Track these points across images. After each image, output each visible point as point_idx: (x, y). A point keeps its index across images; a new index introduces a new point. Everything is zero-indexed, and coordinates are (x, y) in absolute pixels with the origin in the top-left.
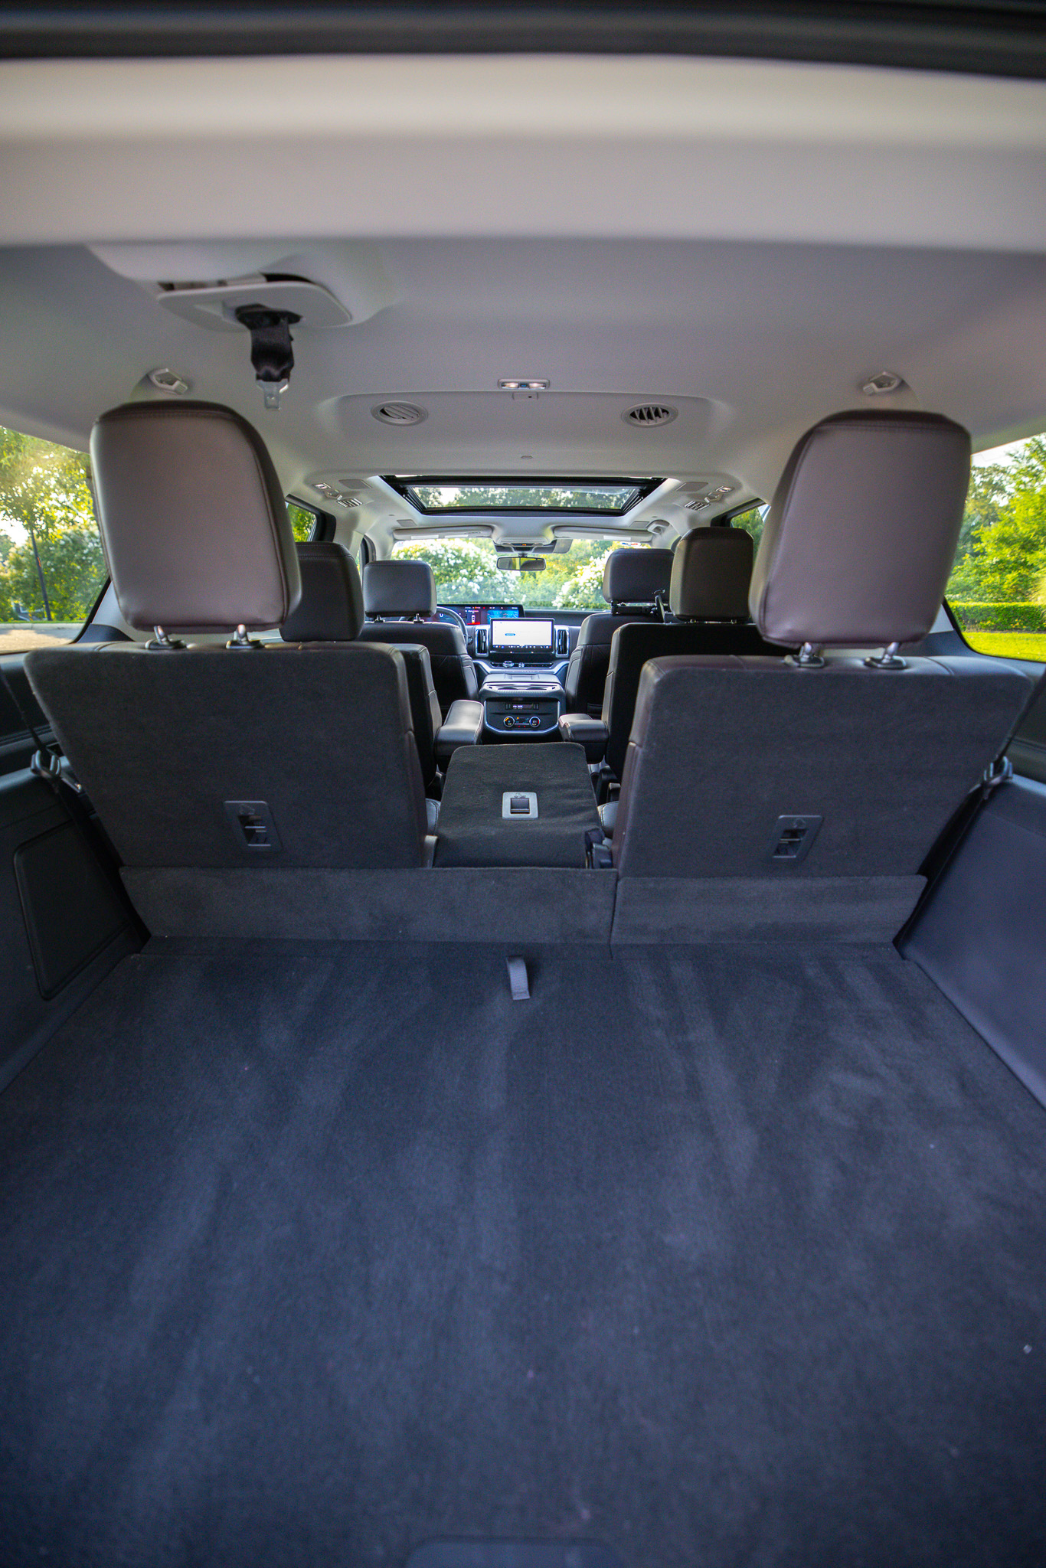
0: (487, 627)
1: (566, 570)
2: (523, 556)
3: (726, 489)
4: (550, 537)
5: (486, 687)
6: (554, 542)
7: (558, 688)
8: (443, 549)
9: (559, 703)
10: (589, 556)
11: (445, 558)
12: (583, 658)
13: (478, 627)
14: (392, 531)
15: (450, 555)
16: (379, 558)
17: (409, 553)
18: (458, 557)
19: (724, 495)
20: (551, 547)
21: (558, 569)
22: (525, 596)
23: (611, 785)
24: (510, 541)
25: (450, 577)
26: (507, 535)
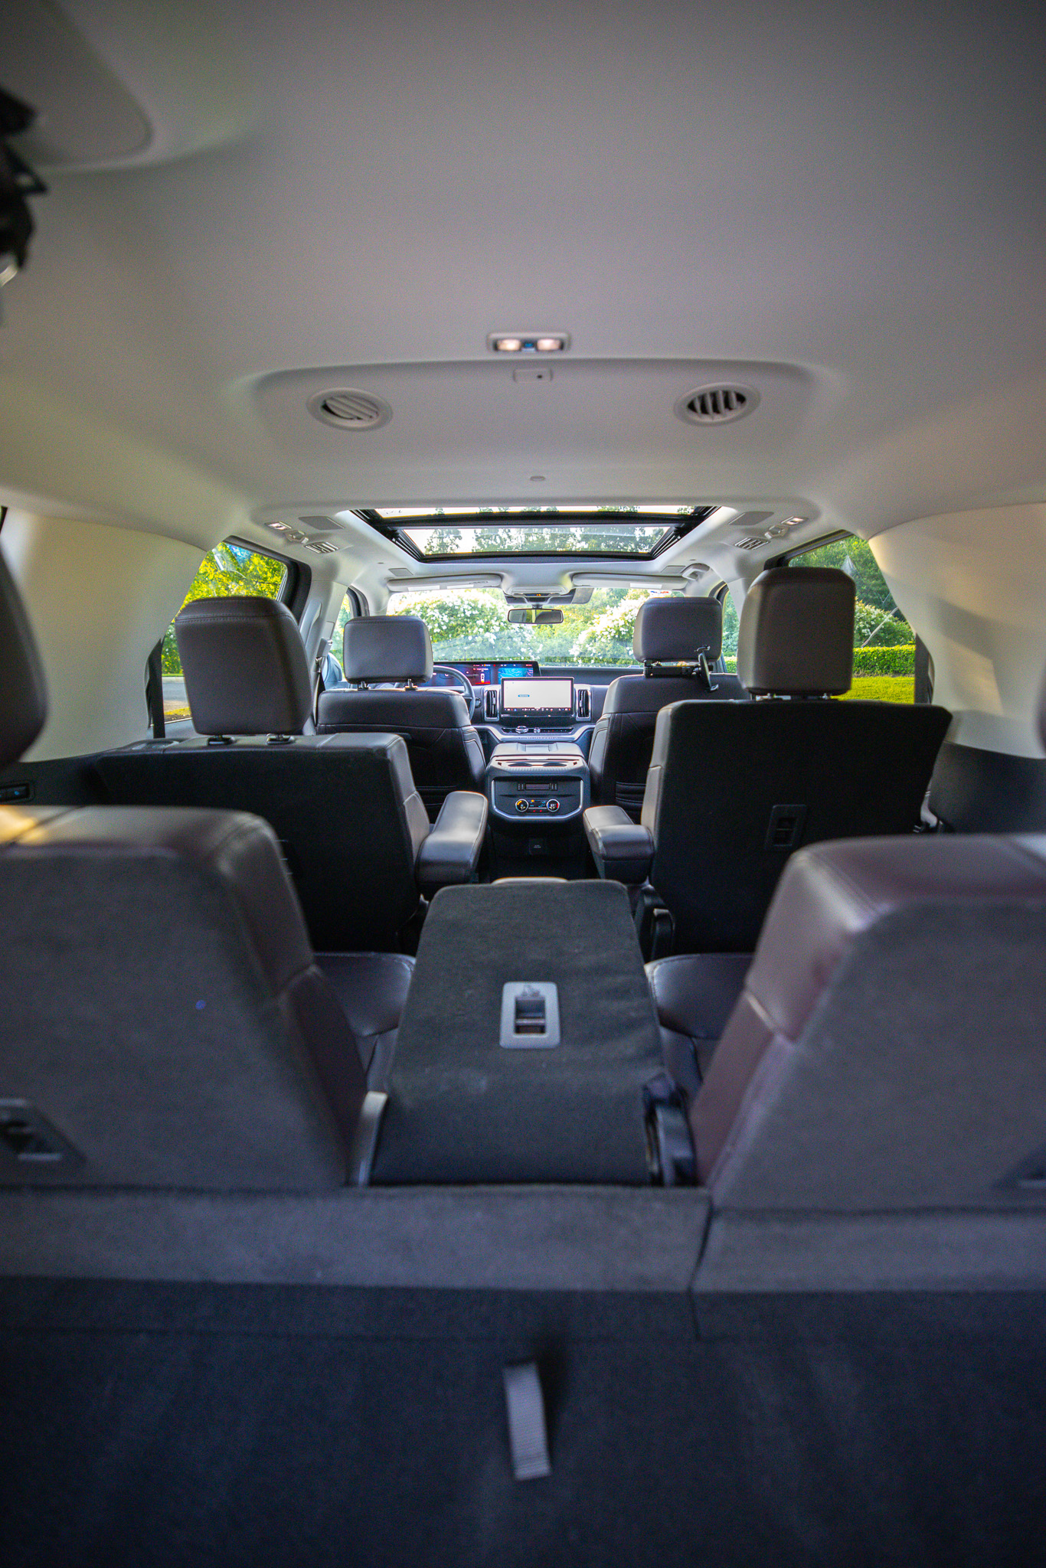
0: (497, 688)
1: (582, 619)
2: (538, 607)
3: (797, 520)
4: (567, 586)
5: (494, 763)
6: (573, 592)
7: (581, 763)
8: (460, 601)
9: (582, 782)
10: (604, 605)
11: (462, 610)
12: (611, 728)
13: (488, 688)
14: (385, 581)
15: (466, 607)
16: (372, 613)
17: (425, 605)
18: (474, 608)
19: (790, 529)
20: (569, 597)
21: (575, 618)
22: (541, 645)
23: (656, 911)
24: (522, 591)
25: (466, 628)
26: (519, 584)
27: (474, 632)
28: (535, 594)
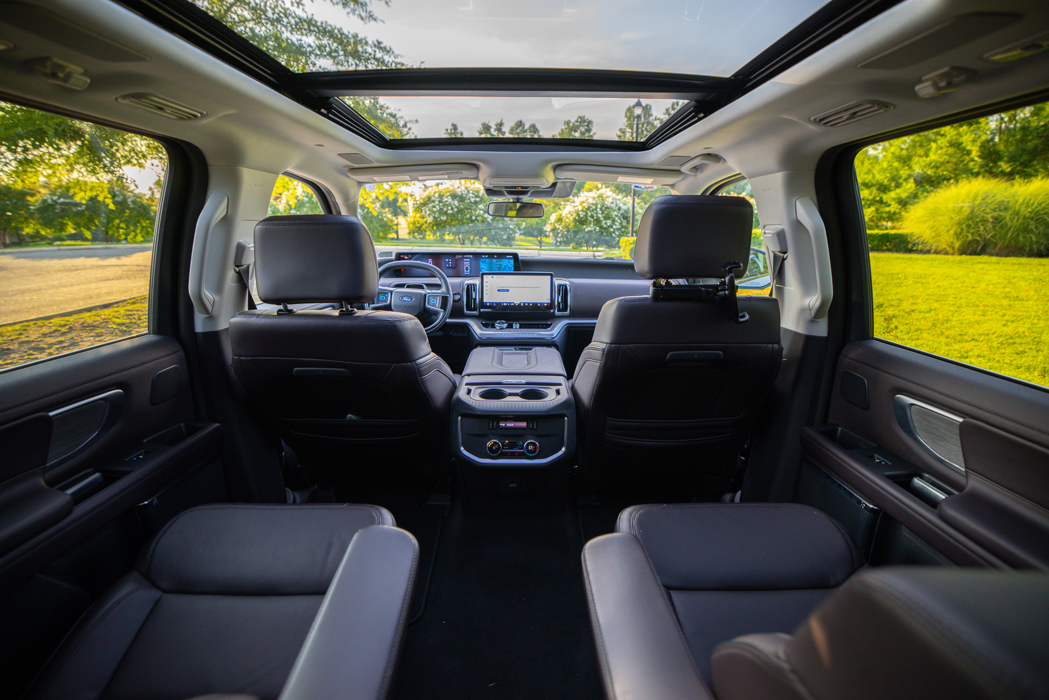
0: (476, 281)
2: (518, 201)
4: (549, 177)
6: (554, 185)
8: (466, 191)
9: (566, 419)
11: (468, 197)
12: (605, 361)
13: (467, 281)
14: (344, 170)
15: (471, 195)
17: (442, 194)
20: (551, 190)
24: (501, 183)
26: (496, 175)
27: (477, 213)
28: (515, 187)
